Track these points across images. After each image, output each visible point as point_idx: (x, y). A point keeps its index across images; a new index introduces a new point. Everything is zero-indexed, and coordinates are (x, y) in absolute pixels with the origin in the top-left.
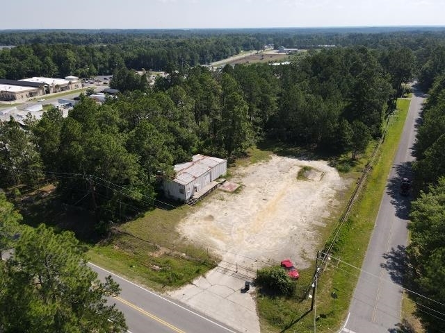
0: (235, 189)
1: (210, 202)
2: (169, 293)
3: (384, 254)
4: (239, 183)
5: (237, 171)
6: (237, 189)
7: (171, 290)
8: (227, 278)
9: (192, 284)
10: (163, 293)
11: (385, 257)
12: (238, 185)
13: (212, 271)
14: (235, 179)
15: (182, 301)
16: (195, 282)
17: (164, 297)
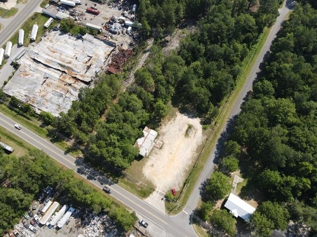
1: (152, 156)
2: (144, 200)
5: (162, 130)
6: (162, 146)
8: (158, 195)
11: (201, 184)
12: (162, 143)
13: (154, 192)
14: (161, 137)
15: (147, 202)
16: (150, 196)
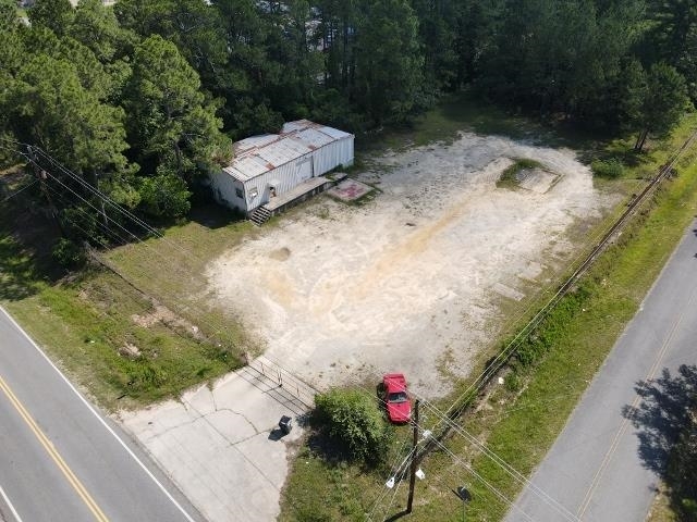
0: (358, 196)
1: (297, 220)
2: (124, 414)
3: (641, 384)
4: (372, 185)
5: (378, 160)
6: (363, 197)
7: (131, 409)
9: (179, 401)
10: (112, 412)
11: (640, 392)
12: (368, 189)
13: (232, 376)
14: (368, 174)
15: (141, 438)
16: (187, 396)
17: (110, 422)
